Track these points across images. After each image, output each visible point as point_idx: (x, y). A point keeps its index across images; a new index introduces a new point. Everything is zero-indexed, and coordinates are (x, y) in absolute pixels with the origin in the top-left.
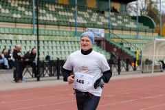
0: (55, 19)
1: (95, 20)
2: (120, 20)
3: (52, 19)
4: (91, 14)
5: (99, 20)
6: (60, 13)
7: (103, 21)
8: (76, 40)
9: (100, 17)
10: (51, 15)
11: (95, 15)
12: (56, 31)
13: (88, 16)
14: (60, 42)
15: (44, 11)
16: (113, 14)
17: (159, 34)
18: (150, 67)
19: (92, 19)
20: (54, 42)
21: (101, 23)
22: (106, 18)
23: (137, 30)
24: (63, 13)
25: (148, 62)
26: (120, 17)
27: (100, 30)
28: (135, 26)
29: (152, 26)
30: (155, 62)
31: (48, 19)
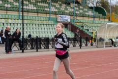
0: (35, 8)
1: (64, 9)
2: (81, 9)
3: (33, 8)
4: (61, 5)
5: (66, 9)
6: (39, 4)
7: (70, 10)
8: (50, 23)
9: (67, 7)
10: (32, 5)
11: (64, 6)
12: (35, 17)
13: (59, 7)
14: (38, 24)
15: (27, 3)
16: (76, 5)
17: (109, 20)
18: (103, 44)
19: (61, 9)
20: (34, 25)
21: (68, 12)
22: (71, 8)
23: (94, 17)
24: (41, 4)
25: (101, 40)
26: (81, 7)
27: (67, 16)
28: (92, 14)
29: (104, 14)
30: (107, 40)
31: (30, 8)
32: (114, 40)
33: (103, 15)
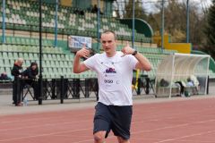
0: (24, 22)
1: (74, 24)
2: (105, 24)
3: (20, 22)
4: (67, 16)
5: (79, 24)
6: (28, 13)
7: (85, 26)
8: (57, 52)
9: (80, 20)
10: (18, 16)
11: (73, 17)
13: (64, 19)
15: (8, 11)
16: (95, 15)
17: (159, 46)
18: (167, 90)
19: (70, 24)
21: (83, 29)
22: (88, 22)
24: (32, 14)
26: (105, 20)
29: (148, 34)
31: (15, 22)
32: (184, 84)
33: (146, 36)
